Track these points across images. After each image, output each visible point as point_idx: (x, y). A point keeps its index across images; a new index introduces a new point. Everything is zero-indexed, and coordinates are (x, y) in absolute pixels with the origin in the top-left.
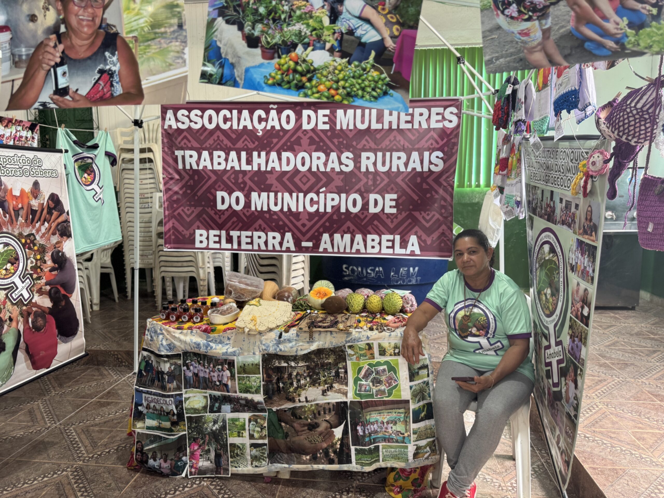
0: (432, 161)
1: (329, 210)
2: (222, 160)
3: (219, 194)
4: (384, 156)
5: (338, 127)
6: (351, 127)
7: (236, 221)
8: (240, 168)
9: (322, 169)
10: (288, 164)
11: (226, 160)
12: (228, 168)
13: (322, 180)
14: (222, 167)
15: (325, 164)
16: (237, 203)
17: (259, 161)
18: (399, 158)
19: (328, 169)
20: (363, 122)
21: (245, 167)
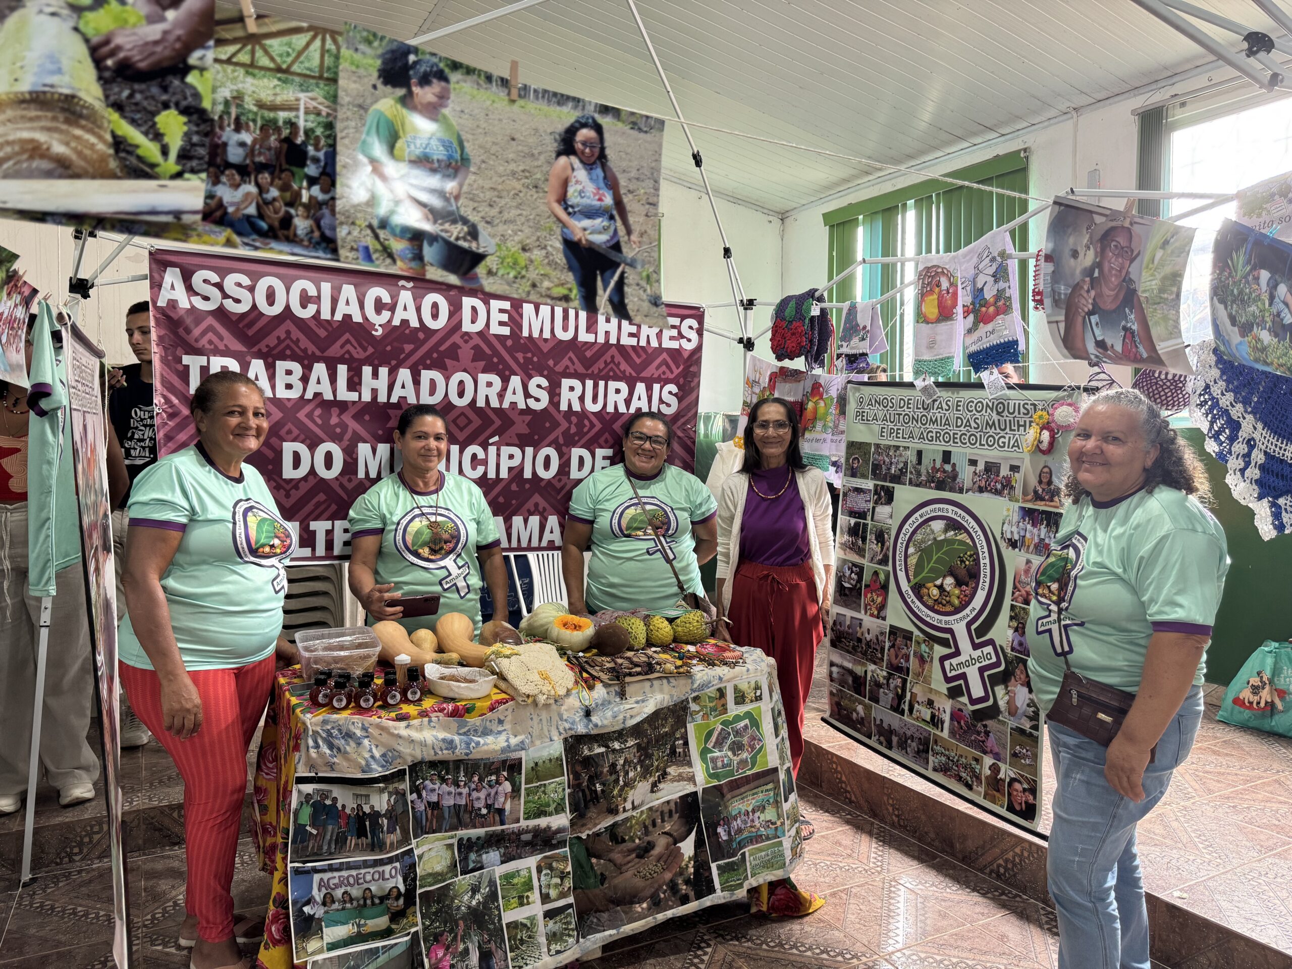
0: (664, 399)
1: (504, 474)
2: (295, 379)
3: (289, 448)
4: (596, 386)
5: (525, 333)
6: (547, 335)
7: (325, 501)
8: (335, 395)
9: (495, 403)
10: (432, 392)
11: (305, 379)
12: (309, 395)
13: (493, 422)
14: (294, 394)
15: (501, 396)
16: (329, 463)
17: (375, 384)
18: (618, 391)
19: (506, 405)
20: (565, 328)
21: (344, 394)
